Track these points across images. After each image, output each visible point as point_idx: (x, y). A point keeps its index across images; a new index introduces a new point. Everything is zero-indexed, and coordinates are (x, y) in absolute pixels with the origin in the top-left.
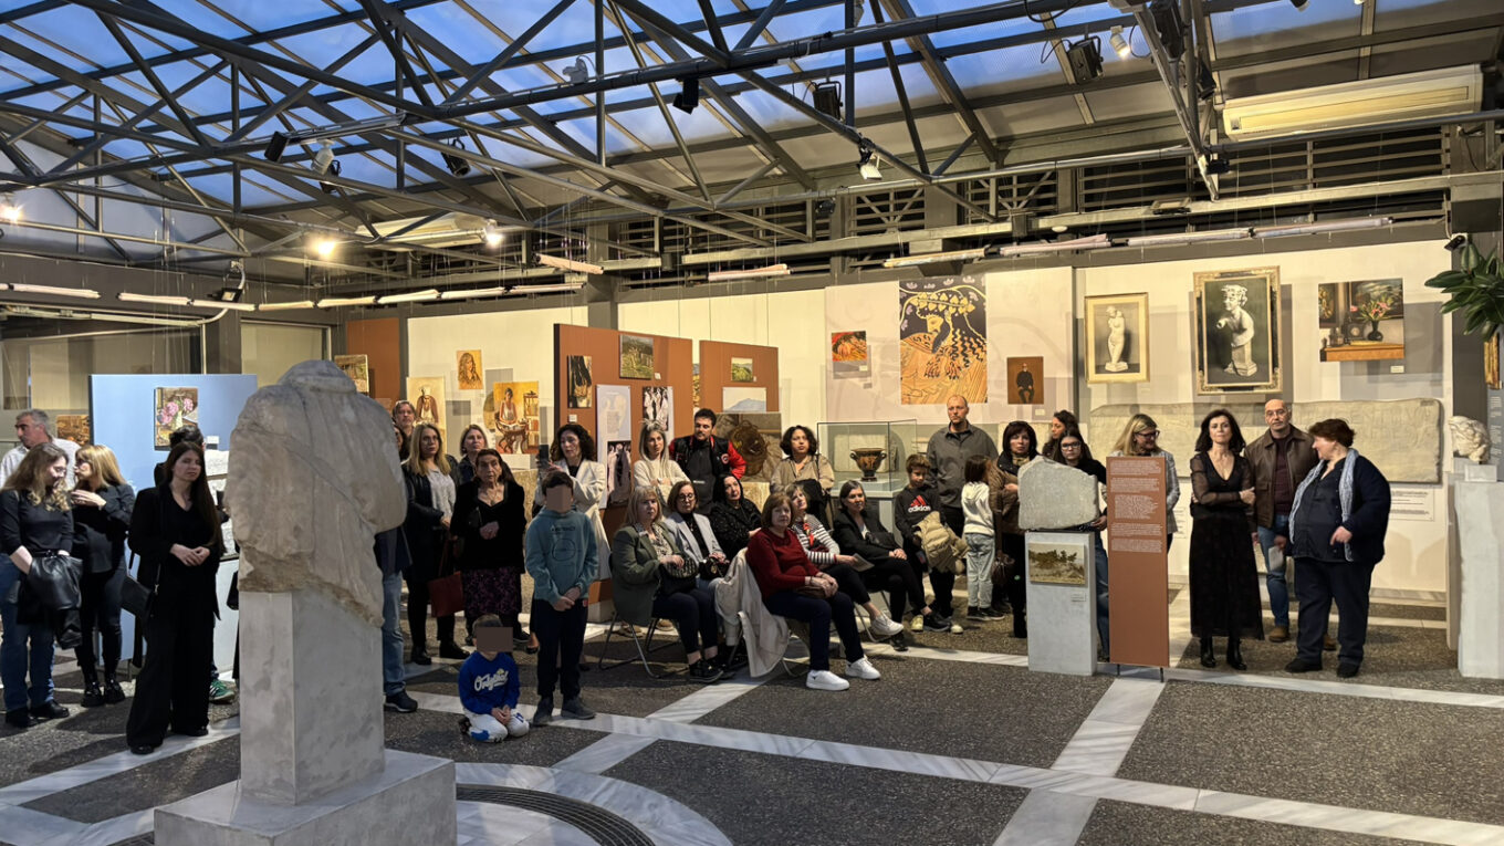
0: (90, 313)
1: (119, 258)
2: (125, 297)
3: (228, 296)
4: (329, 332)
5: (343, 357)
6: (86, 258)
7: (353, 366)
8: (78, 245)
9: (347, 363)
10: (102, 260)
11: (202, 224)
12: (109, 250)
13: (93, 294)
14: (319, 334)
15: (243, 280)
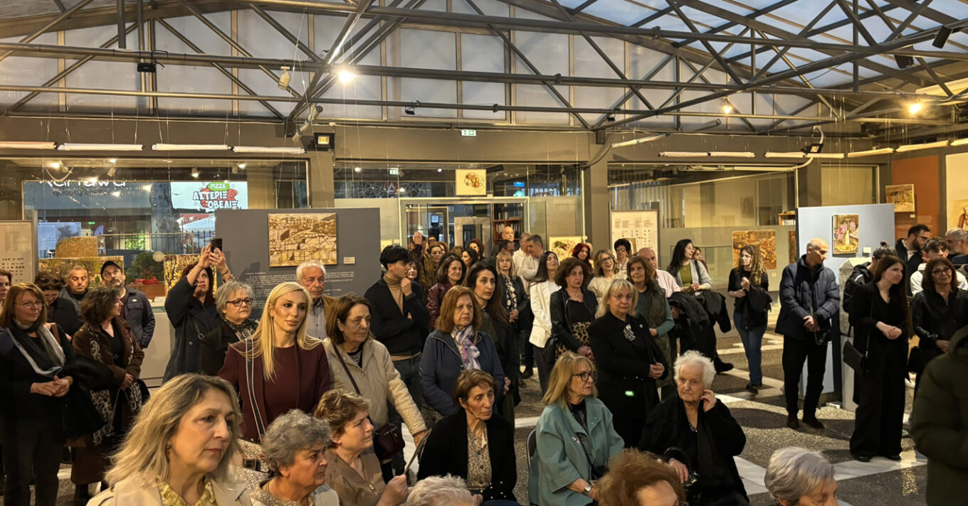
0: (733, 166)
1: (749, 130)
2: (769, 155)
3: (814, 149)
4: (878, 169)
5: (893, 186)
6: (733, 132)
7: (902, 192)
8: (727, 125)
9: (896, 190)
10: (741, 132)
11: (796, 102)
12: (744, 126)
13: (750, 155)
14: (870, 170)
15: (822, 138)
